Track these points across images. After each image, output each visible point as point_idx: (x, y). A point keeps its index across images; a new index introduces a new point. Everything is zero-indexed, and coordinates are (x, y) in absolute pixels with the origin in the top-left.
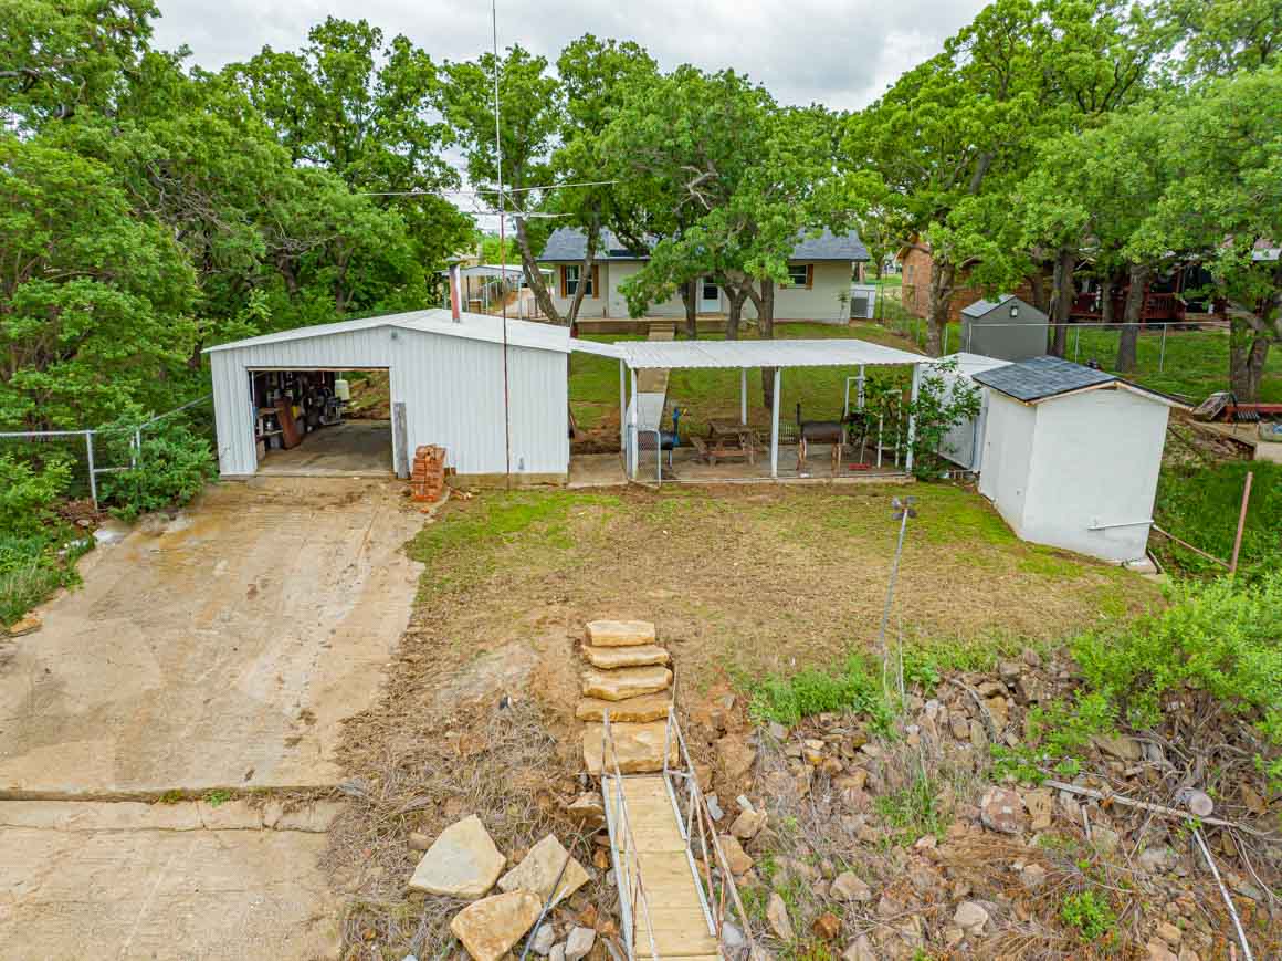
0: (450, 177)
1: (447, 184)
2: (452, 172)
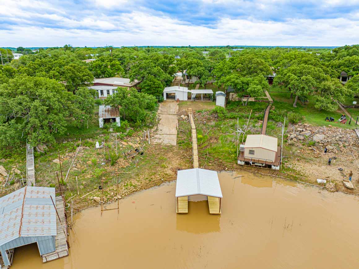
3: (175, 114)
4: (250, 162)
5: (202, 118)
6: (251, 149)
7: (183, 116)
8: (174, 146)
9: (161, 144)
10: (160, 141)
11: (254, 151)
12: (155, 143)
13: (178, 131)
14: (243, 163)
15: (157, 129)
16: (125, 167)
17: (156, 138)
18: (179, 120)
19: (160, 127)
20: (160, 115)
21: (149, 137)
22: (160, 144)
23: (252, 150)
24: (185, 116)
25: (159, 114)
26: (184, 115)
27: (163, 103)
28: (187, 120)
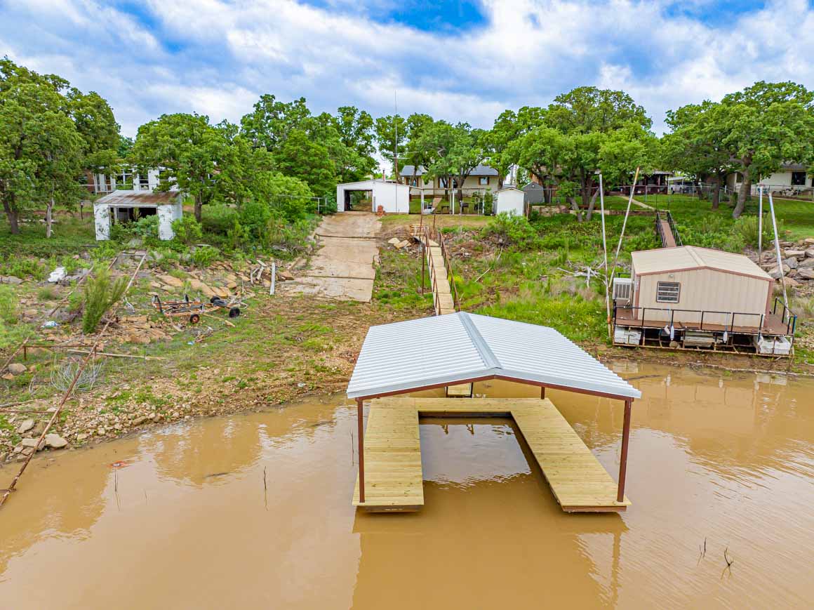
0: (373, 150)
1: (372, 152)
2: (374, 148)
3: (370, 238)
4: (666, 329)
5: (457, 246)
6: (665, 279)
7: (395, 241)
8: (364, 303)
9: (315, 296)
10: (315, 290)
11: (677, 284)
12: (292, 295)
13: (378, 271)
14: (635, 338)
15: (306, 266)
16: (147, 341)
17: (298, 283)
18: (381, 250)
19: (316, 262)
20: (321, 238)
21: (273, 279)
22: (312, 298)
23: (671, 281)
24: (401, 241)
25: (319, 235)
26: (398, 238)
27: (333, 217)
28: (410, 250)
